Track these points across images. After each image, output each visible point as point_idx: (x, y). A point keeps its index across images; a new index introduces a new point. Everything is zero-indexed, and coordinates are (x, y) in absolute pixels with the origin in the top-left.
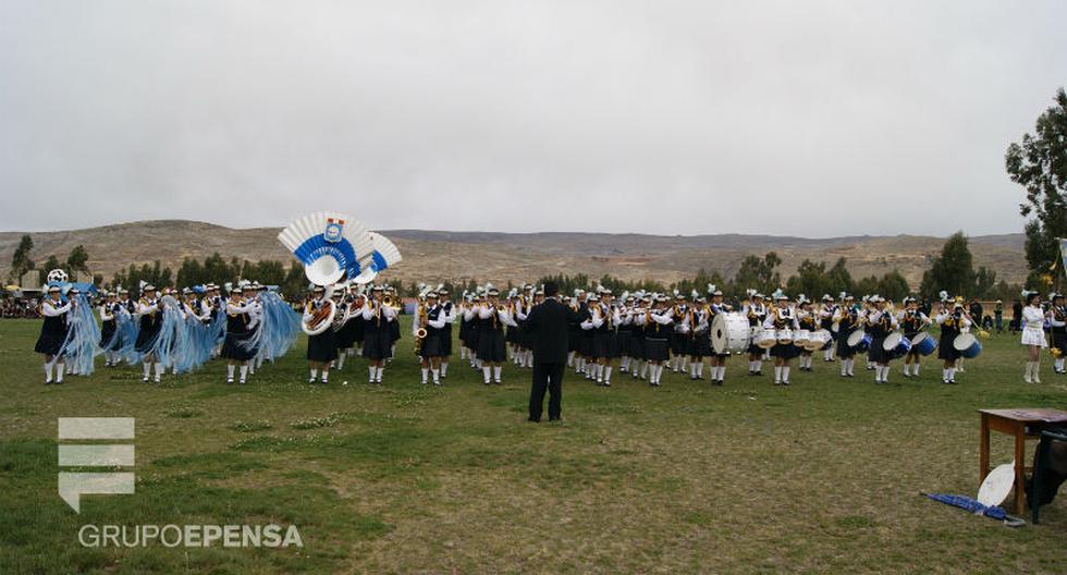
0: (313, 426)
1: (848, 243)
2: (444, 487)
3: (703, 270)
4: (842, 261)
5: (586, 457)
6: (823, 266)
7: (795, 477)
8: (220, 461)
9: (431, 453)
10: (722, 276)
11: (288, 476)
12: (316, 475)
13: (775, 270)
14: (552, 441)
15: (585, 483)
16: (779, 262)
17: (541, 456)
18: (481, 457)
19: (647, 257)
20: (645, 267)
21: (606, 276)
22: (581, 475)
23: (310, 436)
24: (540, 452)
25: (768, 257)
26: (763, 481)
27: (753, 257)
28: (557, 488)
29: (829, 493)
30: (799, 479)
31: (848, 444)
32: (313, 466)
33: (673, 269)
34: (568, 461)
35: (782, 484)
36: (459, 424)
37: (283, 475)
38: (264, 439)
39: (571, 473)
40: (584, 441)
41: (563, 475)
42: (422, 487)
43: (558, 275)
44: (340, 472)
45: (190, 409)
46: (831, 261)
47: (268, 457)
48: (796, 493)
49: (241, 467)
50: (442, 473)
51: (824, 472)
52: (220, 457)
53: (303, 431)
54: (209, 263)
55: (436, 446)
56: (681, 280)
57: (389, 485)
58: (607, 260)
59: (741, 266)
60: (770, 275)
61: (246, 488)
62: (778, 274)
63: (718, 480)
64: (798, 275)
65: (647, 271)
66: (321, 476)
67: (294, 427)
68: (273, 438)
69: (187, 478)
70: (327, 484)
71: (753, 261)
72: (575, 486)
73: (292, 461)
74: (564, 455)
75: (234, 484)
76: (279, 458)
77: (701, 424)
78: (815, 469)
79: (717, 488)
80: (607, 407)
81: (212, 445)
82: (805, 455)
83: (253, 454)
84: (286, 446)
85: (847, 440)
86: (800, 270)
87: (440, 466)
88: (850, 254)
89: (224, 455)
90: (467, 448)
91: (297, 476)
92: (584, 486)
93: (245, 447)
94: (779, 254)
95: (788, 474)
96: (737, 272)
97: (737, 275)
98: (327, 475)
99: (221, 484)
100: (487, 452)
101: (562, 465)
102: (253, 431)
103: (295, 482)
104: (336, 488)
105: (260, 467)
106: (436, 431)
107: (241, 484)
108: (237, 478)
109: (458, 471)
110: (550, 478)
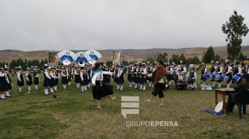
0: (48, 102)
1: (184, 50)
2: (83, 115)
3: (148, 58)
4: (183, 54)
5: (119, 105)
6: (178, 56)
7: (171, 108)
8: (24, 112)
9: (80, 107)
10: (153, 59)
11: (42, 115)
12: (50, 114)
13: (166, 57)
14: (111, 102)
15: (119, 112)
16: (167, 55)
17: (108, 106)
18: (93, 107)
19: (134, 55)
20: (133, 57)
21: (124, 60)
22: (118, 110)
23: (48, 104)
24: (108, 105)
25: (164, 54)
26: (163, 109)
27: (161, 54)
28: (112, 114)
29: (179, 111)
30: (172, 108)
31: (184, 99)
32: (49, 112)
33: (141, 58)
34: (114, 107)
35: (168, 110)
36: (86, 99)
37: (41, 114)
38: (36, 106)
39: (115, 110)
40: (118, 102)
41: (113, 110)
42: (77, 115)
43: (112, 60)
44: (56, 113)
45: (15, 99)
46: (180, 54)
47: (37, 110)
48: (171, 111)
49: (29, 113)
50: (83, 111)
51: (178, 106)
52: (24, 111)
53: (46, 103)
54: (18, 61)
55: (81, 105)
56: (143, 60)
57: (69, 115)
58: (124, 56)
59: (158, 57)
60: (165, 58)
61: (31, 118)
62: (167, 58)
63: (152, 110)
64: (172, 58)
65: (134, 58)
66: (51, 114)
67: (44, 102)
68: (38, 105)
69: (15, 117)
70: (52, 116)
71: (160, 55)
72: (116, 113)
73: (43, 111)
74: (114, 105)
75: (28, 117)
76: (40, 110)
77: (148, 96)
78: (176, 105)
79: (152, 111)
80: (124, 93)
81: (22, 108)
82: (173, 102)
83: (32, 110)
84: (41, 107)
85: (184, 98)
86: (172, 57)
87: (82, 110)
88: (184, 52)
89: (24, 110)
90: (89, 105)
91: (44, 115)
92: (118, 113)
93: (30, 108)
94: (167, 53)
95: (169, 107)
96: (157, 58)
97: (157, 59)
98: (52, 114)
99: (24, 118)
100: (94, 106)
101: (113, 108)
102: (32, 104)
103: (44, 116)
104: (55, 117)
105: (35, 113)
106: (81, 101)
107: (30, 117)
108: (29, 116)
109: (87, 111)
110: (110, 111)
